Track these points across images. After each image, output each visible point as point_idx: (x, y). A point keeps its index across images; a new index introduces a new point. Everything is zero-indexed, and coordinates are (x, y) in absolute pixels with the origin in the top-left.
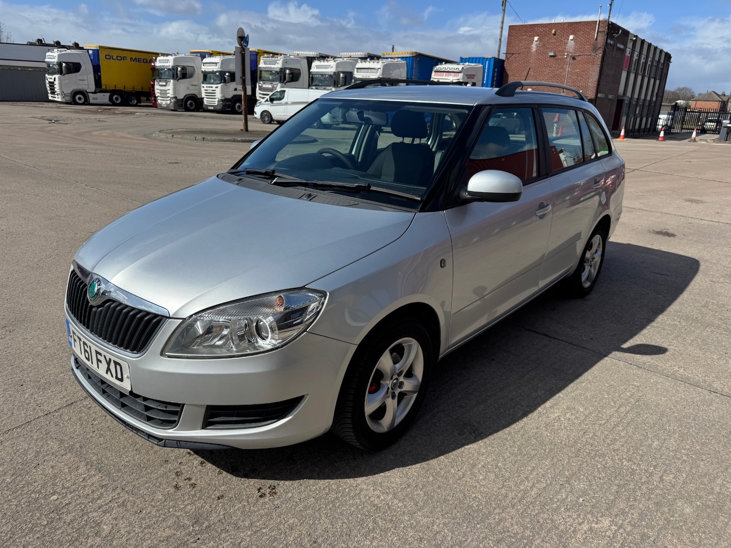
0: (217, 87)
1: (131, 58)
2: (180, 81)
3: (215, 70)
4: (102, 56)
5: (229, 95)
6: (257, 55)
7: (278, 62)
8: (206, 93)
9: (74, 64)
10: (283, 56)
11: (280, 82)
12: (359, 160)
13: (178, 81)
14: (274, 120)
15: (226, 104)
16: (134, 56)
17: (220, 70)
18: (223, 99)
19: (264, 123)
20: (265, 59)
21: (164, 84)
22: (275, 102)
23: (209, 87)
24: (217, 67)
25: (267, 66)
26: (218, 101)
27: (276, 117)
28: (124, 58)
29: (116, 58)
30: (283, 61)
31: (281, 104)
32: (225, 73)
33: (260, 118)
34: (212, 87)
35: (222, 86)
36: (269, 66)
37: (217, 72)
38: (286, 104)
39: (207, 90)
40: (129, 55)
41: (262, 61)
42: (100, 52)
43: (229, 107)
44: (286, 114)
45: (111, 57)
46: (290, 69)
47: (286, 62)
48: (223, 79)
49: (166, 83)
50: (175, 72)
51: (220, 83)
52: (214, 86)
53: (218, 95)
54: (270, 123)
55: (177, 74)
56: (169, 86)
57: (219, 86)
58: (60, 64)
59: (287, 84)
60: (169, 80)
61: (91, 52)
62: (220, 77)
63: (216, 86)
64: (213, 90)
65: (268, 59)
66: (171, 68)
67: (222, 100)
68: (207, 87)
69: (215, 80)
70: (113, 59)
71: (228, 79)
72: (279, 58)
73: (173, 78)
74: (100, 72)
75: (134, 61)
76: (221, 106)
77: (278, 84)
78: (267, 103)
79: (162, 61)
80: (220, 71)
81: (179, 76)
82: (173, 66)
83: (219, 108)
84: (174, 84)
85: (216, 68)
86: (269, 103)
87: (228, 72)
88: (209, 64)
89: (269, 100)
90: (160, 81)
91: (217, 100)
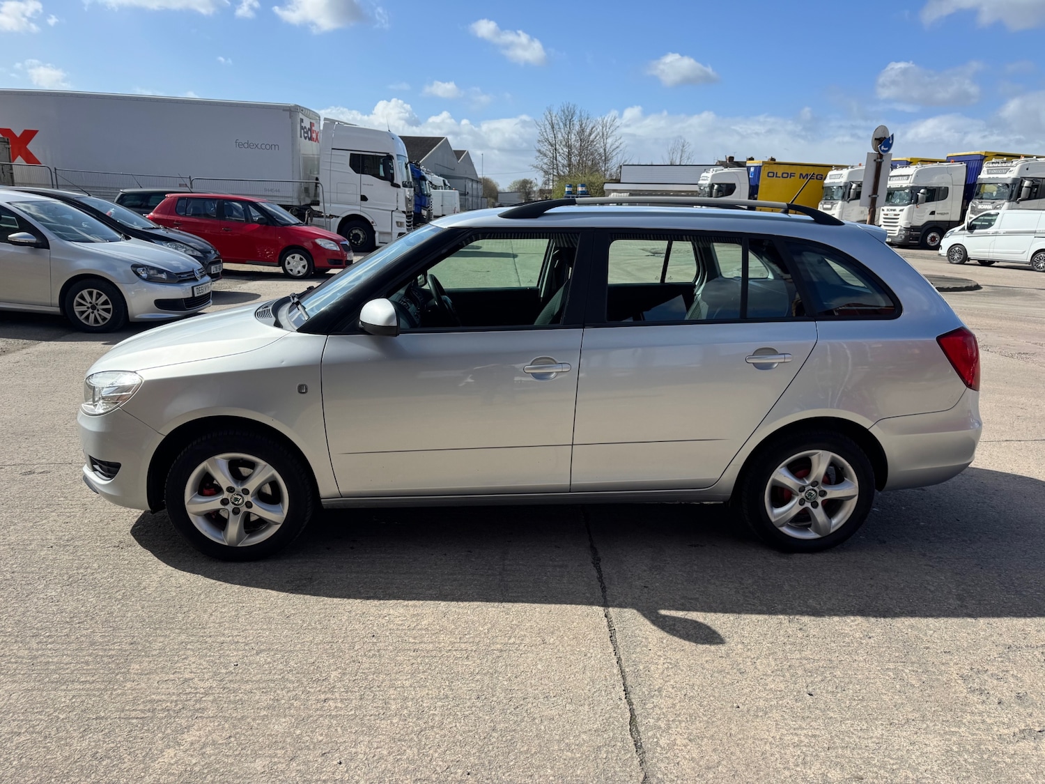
0: (901, 210)
1: (801, 174)
2: (851, 202)
3: (904, 186)
4: (763, 174)
5: (919, 222)
6: (983, 160)
7: (1011, 169)
8: (885, 218)
9: (727, 184)
10: (1023, 159)
11: (1009, 200)
12: (542, 296)
13: (848, 202)
14: (969, 259)
15: (911, 235)
16: (805, 171)
17: (911, 185)
18: (909, 226)
19: (951, 263)
20: (991, 165)
21: (829, 206)
22: (976, 231)
23: (891, 210)
24: (908, 181)
25: (991, 176)
26: (900, 230)
27: (973, 253)
28: (792, 175)
29: (781, 176)
30: (1021, 168)
31: (987, 235)
32: (918, 189)
33: (946, 255)
34: (894, 210)
35: (910, 208)
36: (995, 176)
37: (906, 188)
38: (996, 234)
39: (887, 215)
40: (798, 171)
41: (984, 169)
42: (762, 168)
43: (916, 238)
44: (991, 250)
45: (775, 175)
46: (1033, 180)
47: (1027, 169)
48: (914, 198)
49: (832, 206)
50: (848, 190)
51: (908, 204)
52: (898, 208)
53: (902, 222)
54: (962, 263)
55: (849, 192)
56: (835, 209)
57: (906, 208)
58: (712, 186)
59: (1021, 202)
60: (837, 202)
61: (752, 169)
62: (910, 194)
63: (902, 208)
64: (896, 215)
65: (997, 165)
66: (842, 185)
67: (906, 229)
68: (888, 210)
69: (902, 199)
70: (776, 177)
71: (923, 197)
72: (1014, 163)
73: (843, 197)
74: (757, 194)
75: (803, 178)
76: (903, 237)
77: (1003, 204)
78: (963, 232)
79: (833, 177)
80: (912, 187)
81: (851, 196)
82: (845, 183)
83: (899, 240)
84: (842, 208)
85: (905, 183)
86: (967, 232)
87: (925, 188)
88: (897, 178)
89: (966, 228)
90: (825, 203)
91: (898, 229)
